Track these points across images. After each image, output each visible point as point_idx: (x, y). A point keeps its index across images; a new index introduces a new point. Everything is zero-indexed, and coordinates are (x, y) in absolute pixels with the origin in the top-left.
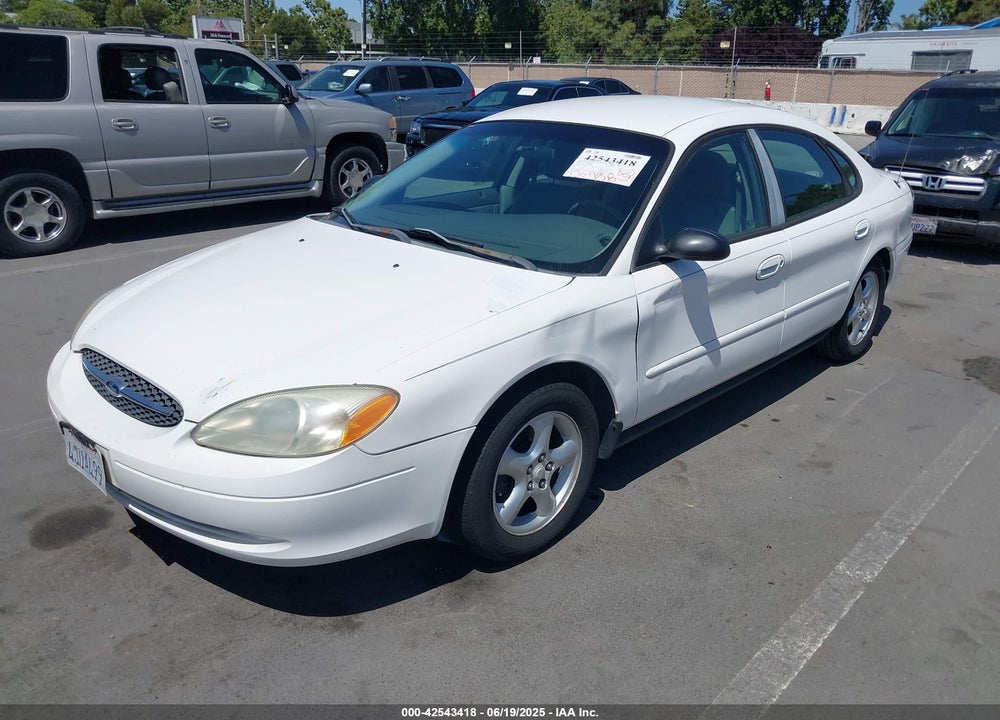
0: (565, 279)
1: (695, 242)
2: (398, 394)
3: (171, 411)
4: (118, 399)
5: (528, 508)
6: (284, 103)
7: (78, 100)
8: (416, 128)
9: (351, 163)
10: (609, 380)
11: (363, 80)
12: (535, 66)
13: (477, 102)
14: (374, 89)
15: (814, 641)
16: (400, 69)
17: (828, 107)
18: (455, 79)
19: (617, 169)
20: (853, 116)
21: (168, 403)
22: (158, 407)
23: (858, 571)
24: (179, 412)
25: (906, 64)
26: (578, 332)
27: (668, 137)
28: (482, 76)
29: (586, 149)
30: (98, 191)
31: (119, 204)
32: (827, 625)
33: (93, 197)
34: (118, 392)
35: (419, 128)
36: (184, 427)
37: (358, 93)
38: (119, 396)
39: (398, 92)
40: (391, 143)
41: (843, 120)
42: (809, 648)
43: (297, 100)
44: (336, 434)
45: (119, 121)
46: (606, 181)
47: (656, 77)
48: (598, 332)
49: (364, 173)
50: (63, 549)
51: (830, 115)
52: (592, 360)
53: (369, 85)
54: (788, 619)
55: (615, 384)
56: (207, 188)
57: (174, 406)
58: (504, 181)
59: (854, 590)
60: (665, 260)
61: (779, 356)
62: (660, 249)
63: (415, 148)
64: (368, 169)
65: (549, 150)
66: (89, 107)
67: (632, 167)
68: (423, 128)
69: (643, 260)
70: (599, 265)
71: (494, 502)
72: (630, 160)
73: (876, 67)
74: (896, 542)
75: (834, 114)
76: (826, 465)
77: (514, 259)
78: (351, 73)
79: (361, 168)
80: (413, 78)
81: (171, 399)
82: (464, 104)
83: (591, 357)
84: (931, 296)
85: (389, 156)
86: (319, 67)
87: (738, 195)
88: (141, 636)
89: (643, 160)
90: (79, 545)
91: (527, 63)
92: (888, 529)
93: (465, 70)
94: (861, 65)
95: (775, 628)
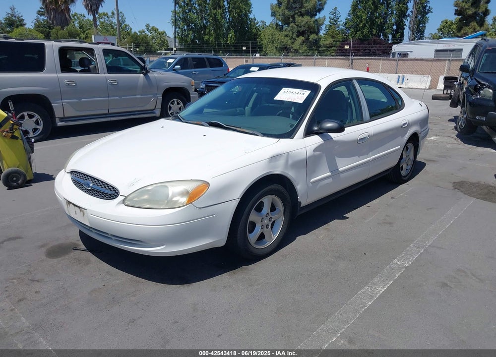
0: (276, 140)
1: (329, 125)
2: (209, 183)
3: (114, 192)
4: (89, 190)
5: (262, 237)
6: (143, 73)
7: (50, 72)
8: (203, 86)
9: (174, 101)
10: (295, 183)
11: (176, 64)
12: (257, 58)
13: (231, 74)
14: (182, 68)
15: (383, 287)
16: (194, 59)
17: (396, 75)
18: (219, 63)
19: (298, 96)
20: (408, 79)
21: (112, 190)
22: (108, 191)
23: (402, 262)
24: (117, 193)
25: (432, 55)
26: (282, 162)
27: (318, 83)
28: (232, 63)
29: (284, 88)
30: (58, 113)
31: (66, 119)
32: (389, 281)
33: (56, 117)
34: (89, 187)
35: (204, 86)
36: (120, 199)
37: (174, 70)
38: (90, 188)
39: (193, 70)
40: (192, 92)
41: (403, 81)
42: (381, 290)
43: (149, 72)
44: (184, 200)
45: (68, 81)
46: (292, 101)
47: (315, 62)
48: (290, 162)
49: (179, 106)
50: (60, 259)
51: (397, 79)
52: (288, 174)
53: (179, 66)
54: (373, 280)
55: (298, 185)
56: (107, 112)
57: (115, 191)
58: (247, 104)
59: (400, 269)
60: (317, 133)
61: (369, 178)
62: (316, 128)
63: (201, 94)
64: (182, 104)
65: (267, 89)
66: (55, 75)
67: (303, 95)
68: (206, 86)
69: (309, 133)
70: (290, 135)
71: (248, 233)
72: (302, 92)
73: (417, 57)
74: (419, 251)
75: (399, 79)
76: (390, 223)
77: (254, 133)
78: (171, 61)
79: (178, 104)
80: (200, 63)
81: (113, 188)
82: (225, 75)
83: (287, 172)
84: (440, 156)
85: (191, 98)
86: (155, 59)
87: (349, 109)
88: (99, 289)
89: (308, 92)
90: (67, 257)
91: (253, 57)
92: (416, 247)
93: (224, 59)
94: (410, 56)
95: (367, 283)
